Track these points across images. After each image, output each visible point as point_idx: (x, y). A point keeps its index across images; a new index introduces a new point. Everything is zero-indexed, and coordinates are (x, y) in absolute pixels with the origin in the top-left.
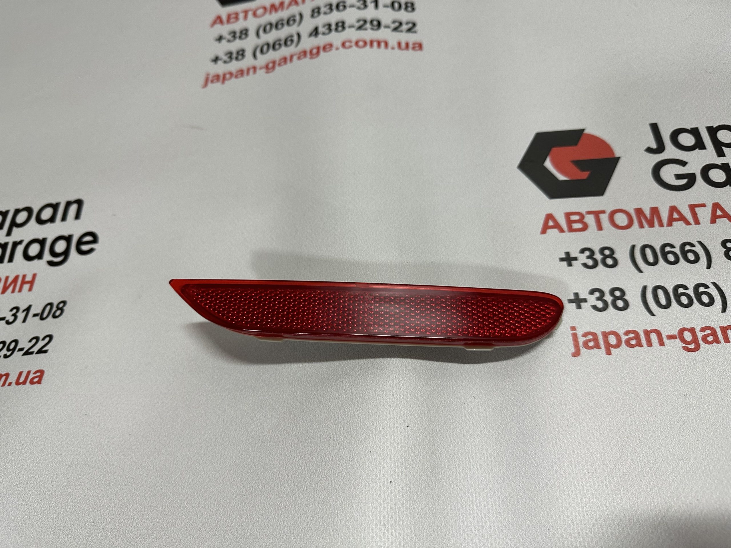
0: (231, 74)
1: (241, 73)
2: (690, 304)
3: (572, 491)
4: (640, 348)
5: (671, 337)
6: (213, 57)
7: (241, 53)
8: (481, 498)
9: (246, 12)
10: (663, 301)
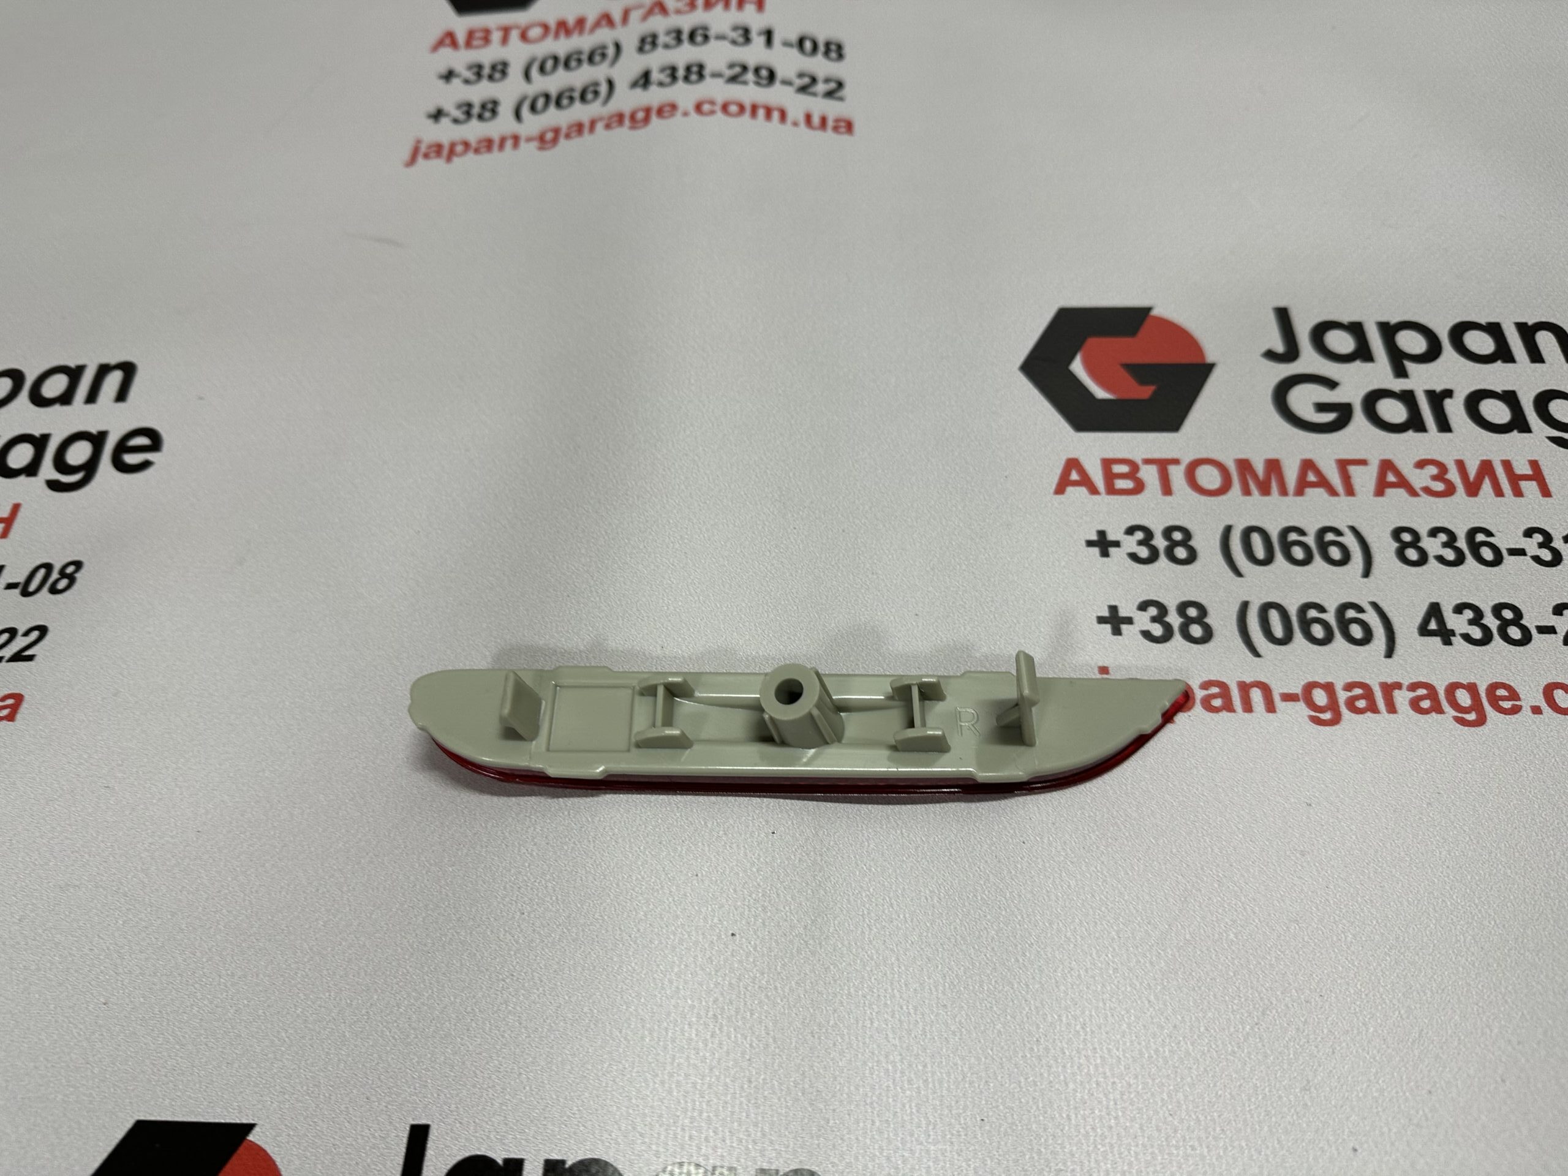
0: (466, 145)
1: (488, 144)
2: (1328, 639)
3: (1086, 971)
4: (1229, 714)
5: (1288, 697)
6: (432, 109)
7: (490, 108)
8: (910, 976)
9: (506, 31)
10: (1278, 631)
